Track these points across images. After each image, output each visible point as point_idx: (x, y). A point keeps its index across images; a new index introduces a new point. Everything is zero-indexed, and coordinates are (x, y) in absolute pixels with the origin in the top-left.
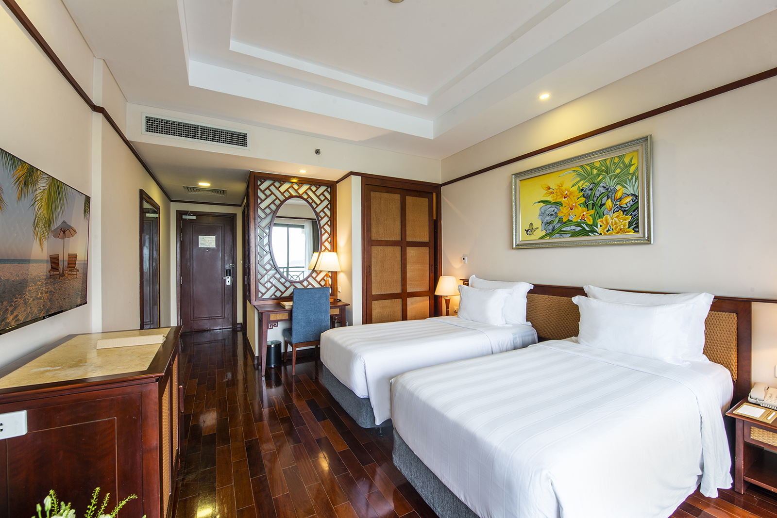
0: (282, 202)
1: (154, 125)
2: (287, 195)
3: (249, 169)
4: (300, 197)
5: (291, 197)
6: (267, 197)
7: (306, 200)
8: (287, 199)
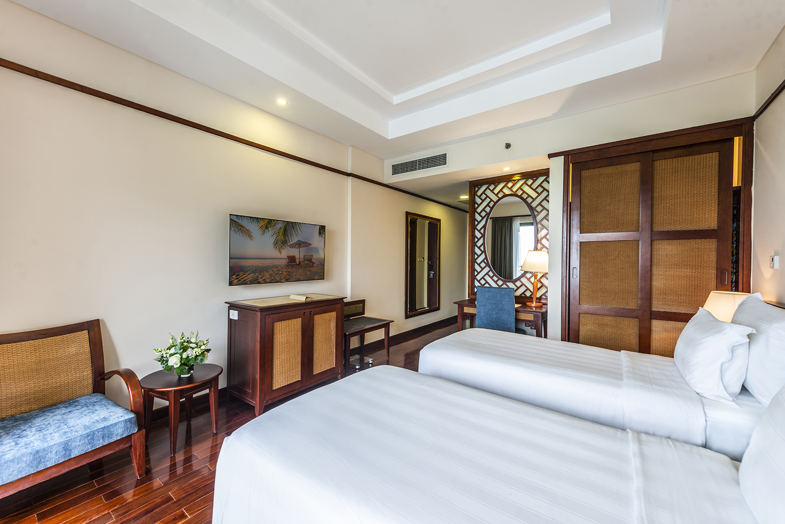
0: (495, 203)
1: (397, 169)
2: (500, 195)
3: (468, 180)
4: (515, 195)
5: (505, 196)
6: (483, 201)
7: (520, 197)
8: (500, 199)
